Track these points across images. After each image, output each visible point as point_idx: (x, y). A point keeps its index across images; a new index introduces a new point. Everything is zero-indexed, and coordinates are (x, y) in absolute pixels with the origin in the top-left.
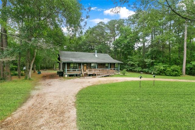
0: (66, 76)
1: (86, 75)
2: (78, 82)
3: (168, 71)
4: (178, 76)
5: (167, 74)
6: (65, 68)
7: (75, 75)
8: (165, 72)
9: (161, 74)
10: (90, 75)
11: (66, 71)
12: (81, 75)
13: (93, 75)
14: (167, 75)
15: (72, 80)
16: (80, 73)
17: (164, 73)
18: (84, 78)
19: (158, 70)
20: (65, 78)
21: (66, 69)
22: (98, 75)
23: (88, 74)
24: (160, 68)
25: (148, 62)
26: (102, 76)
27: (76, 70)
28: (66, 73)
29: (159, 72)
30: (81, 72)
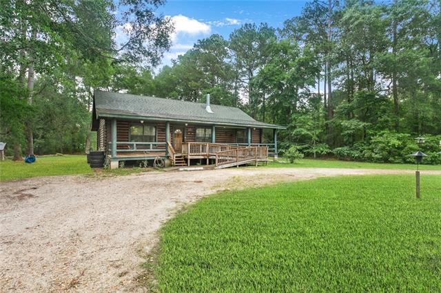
0: (114, 164)
1: (183, 161)
2: (155, 184)
3: (411, 149)
4: (437, 164)
5: (408, 160)
6: (111, 140)
7: (146, 163)
8: (402, 152)
9: (391, 159)
10: (194, 162)
11: (115, 146)
12: (167, 162)
13: (204, 162)
14: (410, 162)
15: (133, 176)
16: (164, 154)
17: (400, 155)
18: (178, 170)
19: (383, 149)
20: (109, 170)
21: (115, 142)
22: (219, 161)
23: (189, 157)
24: (388, 142)
25: (353, 127)
26: (232, 165)
27: (147, 146)
28: (115, 156)
29: (385, 153)
30: (167, 152)
